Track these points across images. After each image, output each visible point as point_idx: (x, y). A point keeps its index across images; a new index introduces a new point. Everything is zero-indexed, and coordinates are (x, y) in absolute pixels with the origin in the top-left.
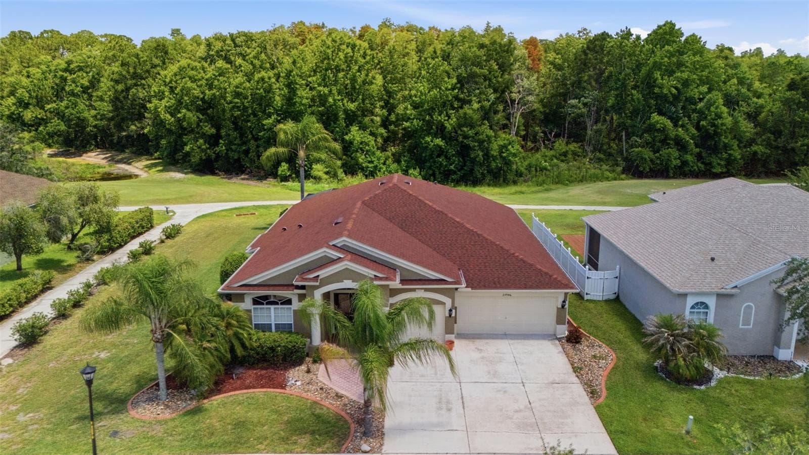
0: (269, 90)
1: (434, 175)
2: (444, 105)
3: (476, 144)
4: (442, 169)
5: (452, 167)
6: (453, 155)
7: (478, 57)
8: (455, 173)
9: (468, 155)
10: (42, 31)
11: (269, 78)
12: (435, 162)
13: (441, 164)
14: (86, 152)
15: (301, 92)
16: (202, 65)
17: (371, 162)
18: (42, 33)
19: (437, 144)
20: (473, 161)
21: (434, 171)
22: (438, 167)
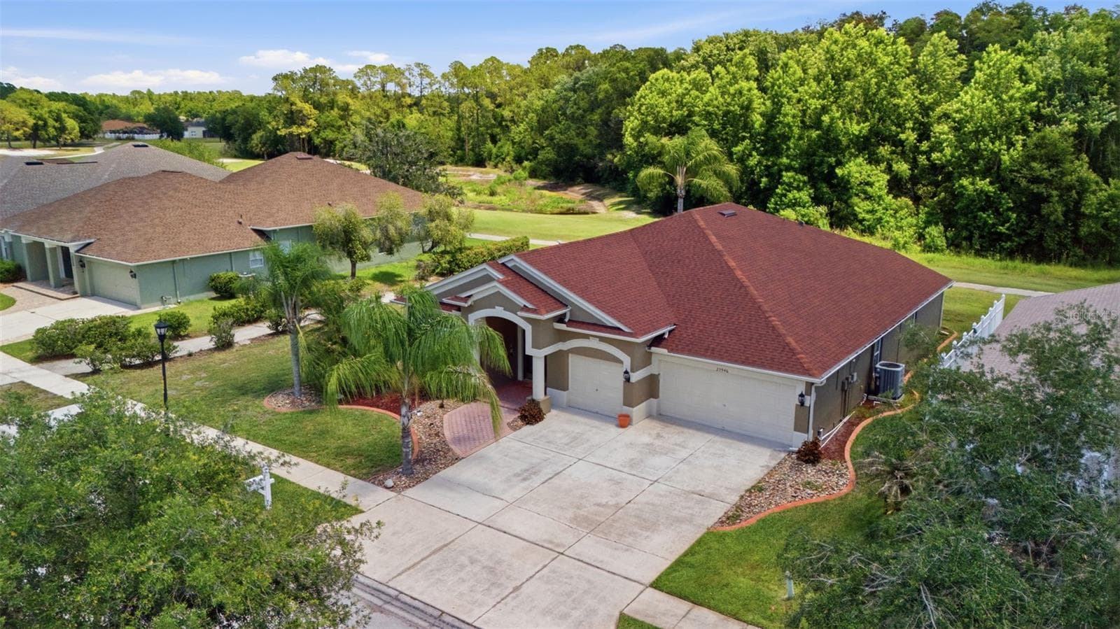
0: (747, 108)
1: (969, 238)
2: (1007, 127)
3: (1055, 193)
4: (986, 230)
5: (1002, 229)
6: (1009, 209)
7: (1093, 46)
8: (1009, 238)
9: (1038, 212)
10: (568, 47)
11: (750, 90)
12: (975, 217)
13: (985, 223)
14: (572, 186)
15: (787, 109)
16: (681, 76)
17: (872, 212)
18: (567, 50)
19: (982, 191)
20: (1044, 220)
21: (972, 233)
22: (979, 227)
